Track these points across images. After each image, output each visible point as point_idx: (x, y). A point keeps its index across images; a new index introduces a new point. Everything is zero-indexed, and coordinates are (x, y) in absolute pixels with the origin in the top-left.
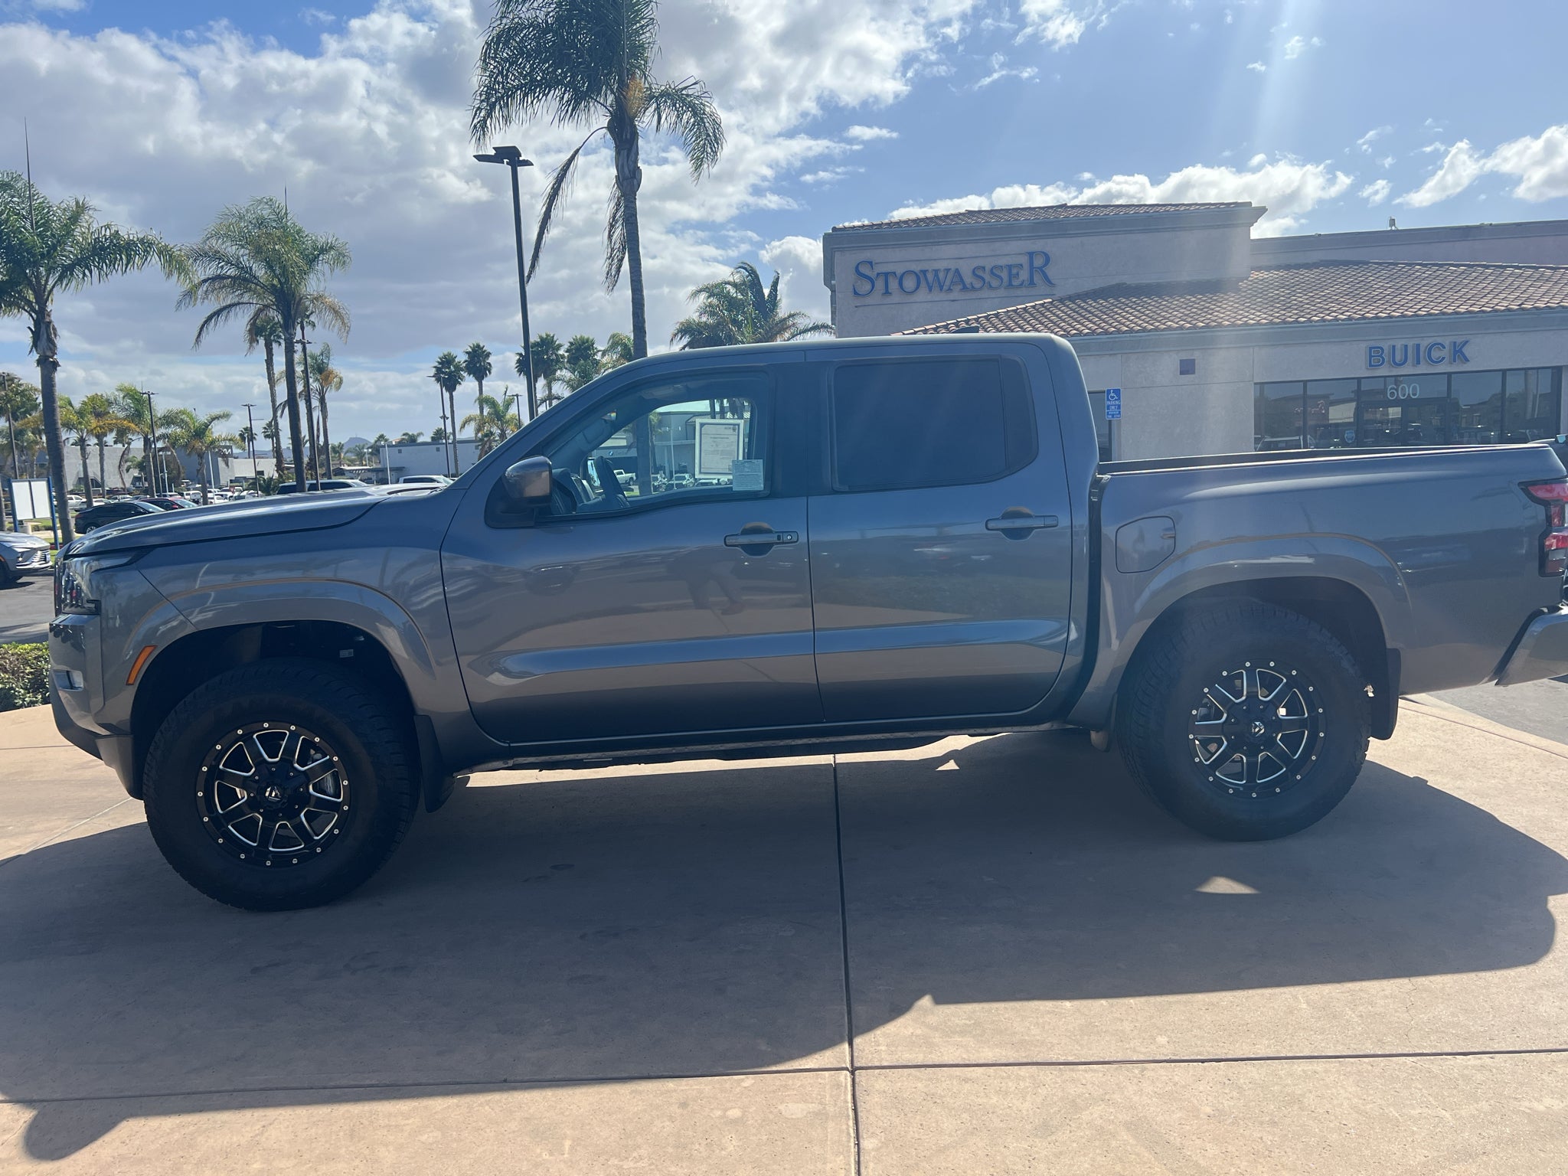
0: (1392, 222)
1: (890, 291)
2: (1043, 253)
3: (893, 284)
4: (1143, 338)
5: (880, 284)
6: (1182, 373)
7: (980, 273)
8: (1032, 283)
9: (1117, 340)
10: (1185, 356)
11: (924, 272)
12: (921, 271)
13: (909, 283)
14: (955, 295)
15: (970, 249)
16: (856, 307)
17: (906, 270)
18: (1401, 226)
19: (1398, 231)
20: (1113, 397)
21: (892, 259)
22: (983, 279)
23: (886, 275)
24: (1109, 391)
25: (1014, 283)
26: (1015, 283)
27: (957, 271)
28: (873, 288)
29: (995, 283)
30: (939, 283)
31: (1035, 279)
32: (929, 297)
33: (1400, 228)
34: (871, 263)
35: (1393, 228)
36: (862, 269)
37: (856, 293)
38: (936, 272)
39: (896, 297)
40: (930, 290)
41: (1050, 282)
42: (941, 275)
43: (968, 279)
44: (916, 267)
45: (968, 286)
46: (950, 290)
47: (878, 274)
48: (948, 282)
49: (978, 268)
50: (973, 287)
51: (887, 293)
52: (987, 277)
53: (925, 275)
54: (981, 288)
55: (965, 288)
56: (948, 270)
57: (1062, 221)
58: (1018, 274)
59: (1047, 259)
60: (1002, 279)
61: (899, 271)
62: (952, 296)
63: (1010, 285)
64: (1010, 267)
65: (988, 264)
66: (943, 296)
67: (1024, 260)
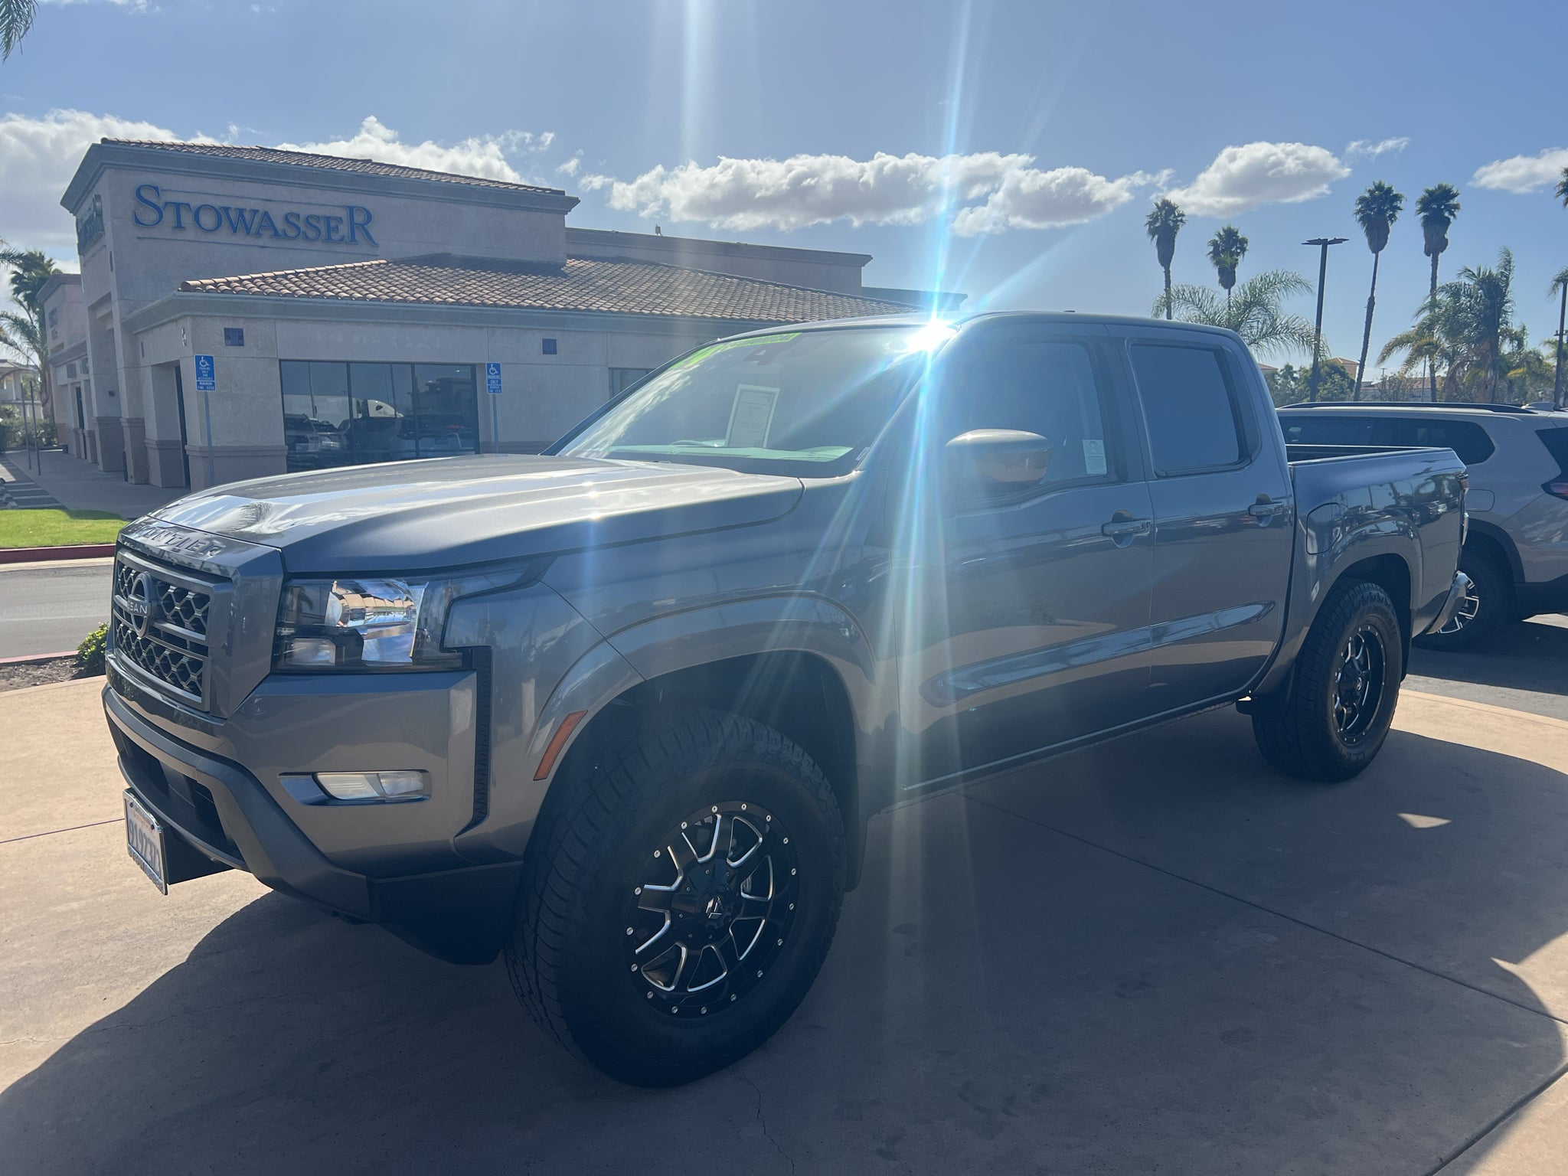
0: (658, 229)
1: (183, 225)
2: (365, 209)
3: (187, 218)
4: (509, 314)
5: (169, 215)
6: (545, 352)
7: (293, 220)
8: (353, 240)
9: (484, 312)
10: (549, 336)
11: (226, 209)
12: (224, 208)
13: (208, 220)
14: (264, 241)
15: (281, 192)
16: (139, 238)
17: (202, 204)
18: (665, 233)
19: (662, 237)
20: (493, 372)
21: (180, 188)
22: (298, 228)
23: (178, 206)
24: (489, 365)
25: (333, 237)
26: (335, 237)
27: (266, 214)
28: (159, 221)
29: (311, 234)
30: (246, 225)
31: (357, 237)
32: (234, 239)
33: (664, 235)
34: (156, 189)
35: (659, 235)
36: (145, 194)
37: (138, 221)
38: (241, 211)
39: (190, 234)
40: (235, 232)
41: (374, 242)
42: (247, 216)
43: (280, 225)
44: (217, 203)
45: (280, 233)
46: (258, 235)
47: (167, 203)
48: (255, 226)
49: (292, 214)
50: (286, 235)
51: (179, 226)
52: (301, 225)
53: (227, 212)
54: (294, 238)
55: (276, 234)
56: (256, 211)
57: (381, 178)
58: (337, 228)
59: (369, 217)
60: (319, 230)
61: (195, 202)
62: (261, 242)
63: (329, 239)
64: (328, 219)
65: (304, 211)
66: (248, 240)
67: (343, 214)
